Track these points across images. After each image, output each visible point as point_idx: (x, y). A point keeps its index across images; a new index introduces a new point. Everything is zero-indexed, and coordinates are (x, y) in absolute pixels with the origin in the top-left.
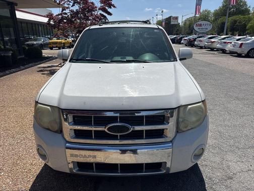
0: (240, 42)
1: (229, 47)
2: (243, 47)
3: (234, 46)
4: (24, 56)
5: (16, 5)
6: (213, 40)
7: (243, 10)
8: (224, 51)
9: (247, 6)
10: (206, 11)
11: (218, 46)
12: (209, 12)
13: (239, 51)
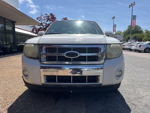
0: (139, 44)
1: (133, 48)
2: (141, 47)
3: (136, 46)
4: (16, 50)
5: (16, 23)
6: (124, 44)
7: (139, 31)
8: (131, 50)
9: (141, 29)
10: (119, 31)
11: (127, 47)
12: (121, 32)
13: (139, 49)
